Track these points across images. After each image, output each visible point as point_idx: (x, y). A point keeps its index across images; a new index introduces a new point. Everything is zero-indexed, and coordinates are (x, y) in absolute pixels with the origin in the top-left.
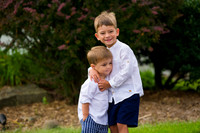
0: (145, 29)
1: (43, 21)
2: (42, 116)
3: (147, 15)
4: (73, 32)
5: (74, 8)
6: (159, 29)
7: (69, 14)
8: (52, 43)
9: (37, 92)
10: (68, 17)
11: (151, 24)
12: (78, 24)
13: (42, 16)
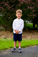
0: (31, 15)
1: (5, 11)
2: (3, 35)
3: (32, 12)
4: (12, 14)
5: (13, 8)
6: (34, 15)
7: (12, 10)
8: (7, 17)
9: (3, 28)
10: (11, 10)
11: (32, 14)
12: (14, 12)
13: (5, 9)
